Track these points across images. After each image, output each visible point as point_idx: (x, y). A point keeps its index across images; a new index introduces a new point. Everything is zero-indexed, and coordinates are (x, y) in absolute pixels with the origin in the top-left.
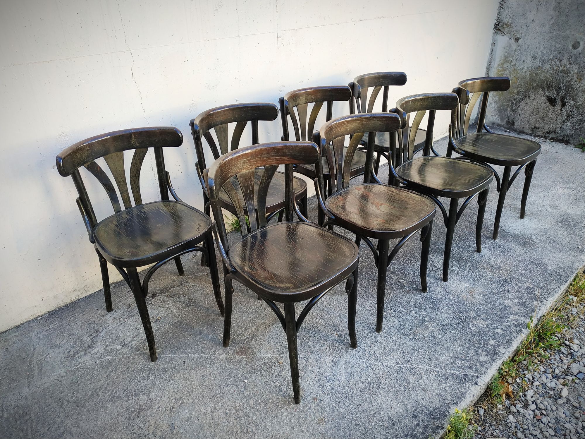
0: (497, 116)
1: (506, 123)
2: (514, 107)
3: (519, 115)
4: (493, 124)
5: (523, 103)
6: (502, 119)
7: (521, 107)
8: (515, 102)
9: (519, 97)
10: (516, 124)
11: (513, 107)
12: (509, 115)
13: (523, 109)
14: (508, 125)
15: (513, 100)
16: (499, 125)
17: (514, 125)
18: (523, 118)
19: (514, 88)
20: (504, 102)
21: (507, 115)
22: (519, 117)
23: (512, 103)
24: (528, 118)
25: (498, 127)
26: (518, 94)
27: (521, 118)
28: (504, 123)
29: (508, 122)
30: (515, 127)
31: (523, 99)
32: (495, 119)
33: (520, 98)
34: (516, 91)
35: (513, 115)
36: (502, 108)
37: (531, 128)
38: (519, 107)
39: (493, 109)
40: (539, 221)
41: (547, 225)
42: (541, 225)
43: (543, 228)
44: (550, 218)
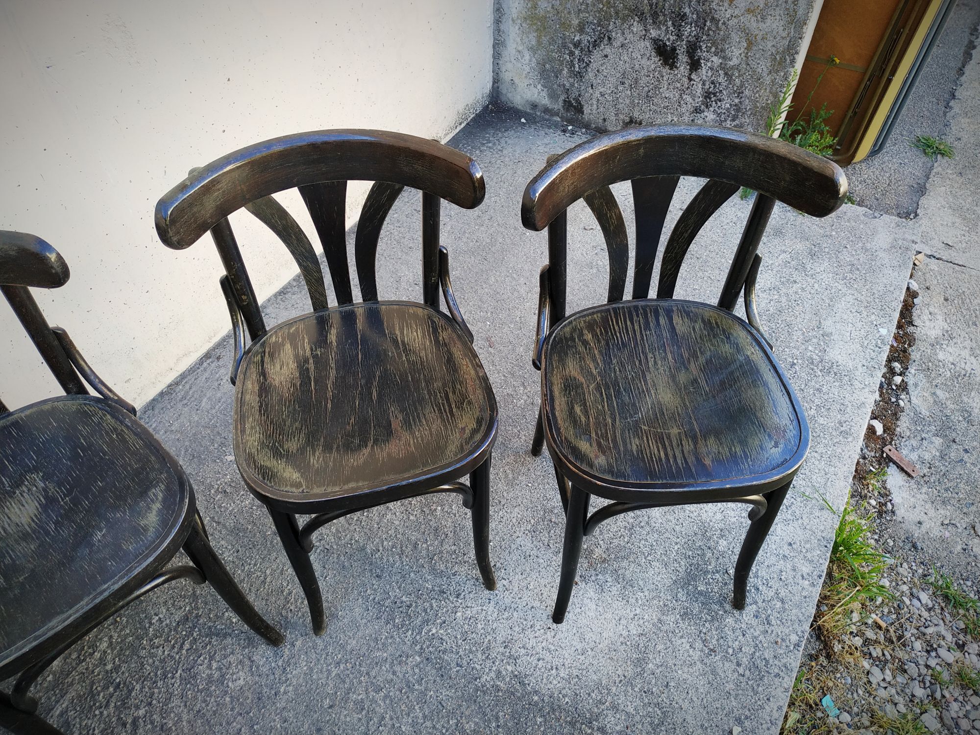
0: (539, 87)
1: (563, 107)
2: (577, 66)
3: (592, 85)
4: (534, 106)
5: (596, 55)
6: (553, 96)
7: (594, 66)
8: (577, 52)
9: (585, 39)
10: (586, 110)
11: (574, 66)
12: (568, 85)
13: (598, 71)
14: (567, 110)
15: (571, 46)
16: (546, 110)
17: (583, 113)
18: (602, 95)
19: (569, 13)
20: (552, 51)
21: (564, 85)
22: (591, 91)
23: (572, 54)
24: (614, 95)
25: (547, 117)
26: (581, 29)
27: (597, 94)
28: (558, 106)
29: (567, 104)
30: (586, 117)
31: (595, 44)
32: (536, 95)
33: (589, 42)
34: (575, 22)
35: (576, 85)
36: (547, 66)
37: (624, 122)
38: (588, 65)
39: (527, 69)
40: (627, 592)
41: (647, 615)
42: (632, 616)
43: (635, 633)
44: (656, 569)
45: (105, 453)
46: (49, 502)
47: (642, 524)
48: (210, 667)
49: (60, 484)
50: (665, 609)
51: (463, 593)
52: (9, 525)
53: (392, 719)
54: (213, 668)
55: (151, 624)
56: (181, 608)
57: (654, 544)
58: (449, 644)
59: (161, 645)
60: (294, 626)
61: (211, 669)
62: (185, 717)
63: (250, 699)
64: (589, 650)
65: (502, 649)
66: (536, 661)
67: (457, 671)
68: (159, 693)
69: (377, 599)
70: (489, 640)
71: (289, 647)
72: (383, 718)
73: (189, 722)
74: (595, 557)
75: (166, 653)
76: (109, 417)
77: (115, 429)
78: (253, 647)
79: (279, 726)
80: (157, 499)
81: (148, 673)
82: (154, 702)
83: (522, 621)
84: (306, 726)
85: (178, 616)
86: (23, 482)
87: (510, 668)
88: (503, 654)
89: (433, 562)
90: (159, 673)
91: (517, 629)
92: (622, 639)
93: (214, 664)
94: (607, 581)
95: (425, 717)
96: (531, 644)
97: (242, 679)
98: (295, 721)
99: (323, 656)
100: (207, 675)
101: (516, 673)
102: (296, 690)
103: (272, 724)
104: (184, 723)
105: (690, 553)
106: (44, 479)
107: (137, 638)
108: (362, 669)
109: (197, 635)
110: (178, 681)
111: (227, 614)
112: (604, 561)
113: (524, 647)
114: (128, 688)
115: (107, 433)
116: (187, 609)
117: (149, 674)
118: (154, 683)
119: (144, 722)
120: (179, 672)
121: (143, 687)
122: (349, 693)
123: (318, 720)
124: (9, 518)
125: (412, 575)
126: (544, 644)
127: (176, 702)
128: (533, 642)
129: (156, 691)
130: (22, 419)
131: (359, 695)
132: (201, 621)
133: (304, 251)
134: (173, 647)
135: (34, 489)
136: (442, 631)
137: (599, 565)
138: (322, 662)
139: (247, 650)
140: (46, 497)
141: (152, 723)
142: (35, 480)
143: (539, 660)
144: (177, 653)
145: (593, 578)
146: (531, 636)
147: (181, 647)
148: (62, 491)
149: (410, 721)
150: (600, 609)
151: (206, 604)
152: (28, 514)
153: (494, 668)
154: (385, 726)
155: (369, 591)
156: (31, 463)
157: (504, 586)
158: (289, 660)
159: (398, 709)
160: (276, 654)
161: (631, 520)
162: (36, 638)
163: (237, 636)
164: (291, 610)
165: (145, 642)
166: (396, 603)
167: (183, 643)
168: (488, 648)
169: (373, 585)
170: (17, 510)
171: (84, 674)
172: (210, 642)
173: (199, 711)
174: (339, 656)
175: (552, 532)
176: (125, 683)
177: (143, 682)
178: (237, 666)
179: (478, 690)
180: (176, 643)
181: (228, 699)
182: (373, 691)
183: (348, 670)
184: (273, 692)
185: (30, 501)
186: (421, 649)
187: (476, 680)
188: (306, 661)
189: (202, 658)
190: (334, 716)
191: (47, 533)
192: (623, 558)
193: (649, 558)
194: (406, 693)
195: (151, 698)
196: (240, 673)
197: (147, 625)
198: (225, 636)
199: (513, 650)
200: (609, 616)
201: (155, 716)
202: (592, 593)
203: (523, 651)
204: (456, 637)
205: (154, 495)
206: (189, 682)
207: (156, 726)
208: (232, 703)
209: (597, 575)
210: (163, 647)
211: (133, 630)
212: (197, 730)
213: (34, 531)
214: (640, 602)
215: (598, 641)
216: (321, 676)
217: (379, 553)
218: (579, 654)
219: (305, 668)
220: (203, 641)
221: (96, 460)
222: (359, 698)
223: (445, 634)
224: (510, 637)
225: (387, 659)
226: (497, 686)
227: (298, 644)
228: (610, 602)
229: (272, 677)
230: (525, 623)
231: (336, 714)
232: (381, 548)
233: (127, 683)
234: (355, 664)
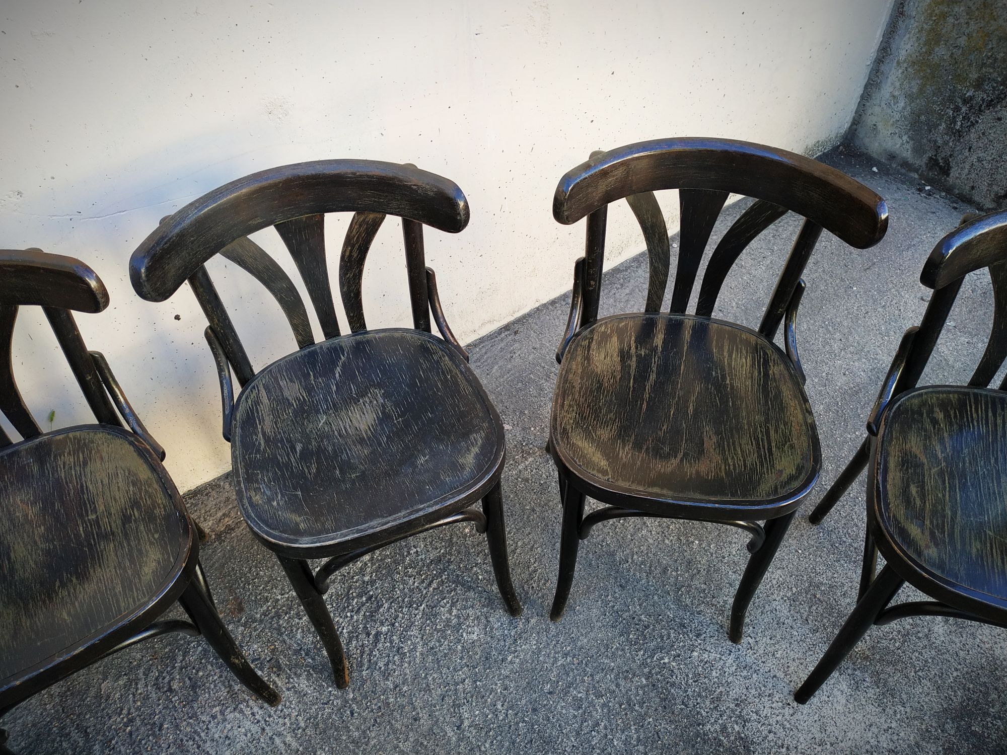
0: (905, 138)
1: (927, 164)
2: (959, 123)
3: (970, 148)
4: (892, 157)
5: (987, 116)
6: (918, 150)
7: (981, 127)
8: (964, 109)
9: (980, 96)
10: (954, 173)
11: (955, 123)
12: (940, 142)
13: (983, 134)
14: (931, 169)
15: (959, 100)
16: (905, 164)
17: (948, 175)
18: (979, 160)
19: (970, 65)
20: (934, 103)
21: (935, 141)
22: (967, 154)
23: (957, 109)
24: (994, 163)
25: (903, 171)
26: (978, 85)
27: (974, 158)
28: (921, 162)
29: (933, 163)
30: (951, 180)
31: (990, 104)
32: (898, 146)
33: (983, 100)
34: (974, 76)
35: (951, 144)
36: (923, 118)
37: (996, 195)
38: (973, 125)
39: (897, 116)
40: (885, 700)
41: (903, 733)
42: (885, 727)
43: (885, 746)
44: (925, 688)
45: (438, 389)
46: (384, 418)
47: (920, 635)
48: (450, 611)
49: (397, 405)
50: (926, 735)
51: (705, 635)
52: (350, 426)
53: (606, 728)
54: (453, 614)
55: (409, 553)
56: (437, 549)
57: (930, 661)
58: (677, 679)
59: (413, 576)
60: (533, 604)
61: (451, 614)
62: (420, 649)
63: (478, 655)
64: (828, 743)
65: (732, 706)
66: (766, 732)
67: (681, 709)
68: (403, 618)
69: (616, 607)
70: (721, 692)
71: (523, 621)
72: (598, 724)
73: (422, 654)
74: (857, 650)
75: (416, 584)
76: (447, 358)
77: (451, 371)
78: (492, 608)
79: (499, 691)
80: (477, 444)
81: (397, 596)
82: (397, 624)
83: (760, 685)
84: (524, 702)
85: (433, 555)
86: (367, 394)
87: (737, 728)
88: (732, 711)
89: (680, 593)
90: (406, 600)
91: (753, 691)
92: (868, 747)
93: (454, 611)
94: (864, 680)
95: (639, 740)
96: (765, 712)
97: (476, 634)
98: (514, 692)
99: (554, 643)
100: (446, 618)
101: (743, 735)
102: (521, 664)
103: (494, 687)
104: (418, 654)
105: (971, 686)
106: (384, 396)
107: (395, 562)
108: (588, 669)
109: (445, 579)
110: (420, 614)
111: (475, 569)
112: (867, 658)
113: (757, 713)
114: (378, 603)
115: (443, 372)
116: (442, 551)
117: (398, 598)
118: (400, 607)
119: (385, 638)
120: (423, 606)
121: (390, 608)
122: (570, 687)
123: (535, 701)
124: (351, 421)
125: (656, 597)
126: (779, 718)
127: (414, 632)
128: (766, 711)
129: (401, 615)
130: (375, 339)
131: (580, 692)
132: (451, 567)
133: (660, 251)
134: (423, 582)
135: (375, 402)
136: (674, 664)
137: (859, 661)
138: (551, 647)
139: (485, 609)
140: (383, 413)
141: (391, 642)
142: (377, 395)
143: (770, 732)
144: (425, 589)
145: (850, 671)
146: (768, 705)
147: (430, 585)
148: (397, 412)
149: (623, 738)
150: (851, 706)
151: (459, 553)
152: (367, 422)
153: (720, 721)
154: (598, 732)
155: (610, 597)
156: (376, 379)
157: (749, 643)
158: (521, 633)
159: (613, 722)
160: (511, 623)
161: (908, 627)
162: (358, 531)
163: (480, 592)
164: (533, 587)
165: (400, 568)
166: (634, 618)
167: (432, 581)
168: (719, 699)
169: (615, 593)
170: (358, 416)
171: (345, 576)
172: (455, 590)
173: (432, 648)
174: (569, 648)
175: (814, 608)
176: (376, 598)
177: (391, 603)
178: (473, 620)
179: (698, 736)
180: (426, 578)
181: (459, 647)
182: (594, 694)
183: (574, 664)
184: (500, 657)
185: (370, 412)
186: (650, 672)
187: (699, 725)
188: (537, 641)
189: (445, 601)
190: (551, 703)
191: (380, 444)
192: (889, 663)
193: (920, 673)
194: (625, 709)
195: (395, 619)
196: (476, 628)
197: (405, 554)
198: (469, 588)
199: (745, 712)
200: (859, 717)
201: (395, 637)
202: (844, 686)
203: (754, 716)
204: (687, 676)
205: (474, 439)
206: (430, 619)
207: (394, 647)
208: (462, 653)
209: (855, 670)
210: (414, 579)
211: (393, 553)
212: (427, 664)
213: (369, 438)
214: (898, 716)
215: (840, 738)
216: (547, 660)
217: (627, 565)
218: (815, 744)
219: (534, 647)
220: (449, 586)
221: (430, 393)
222: (579, 695)
223: (677, 667)
224: (743, 697)
225: (613, 669)
226: (720, 740)
227: (533, 621)
228: (864, 703)
229: (502, 643)
230: (763, 688)
231: (553, 702)
232: (630, 560)
233: (378, 599)
234: (582, 661)
